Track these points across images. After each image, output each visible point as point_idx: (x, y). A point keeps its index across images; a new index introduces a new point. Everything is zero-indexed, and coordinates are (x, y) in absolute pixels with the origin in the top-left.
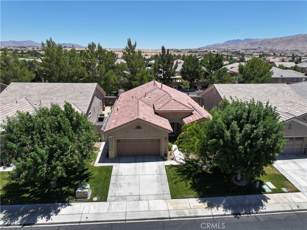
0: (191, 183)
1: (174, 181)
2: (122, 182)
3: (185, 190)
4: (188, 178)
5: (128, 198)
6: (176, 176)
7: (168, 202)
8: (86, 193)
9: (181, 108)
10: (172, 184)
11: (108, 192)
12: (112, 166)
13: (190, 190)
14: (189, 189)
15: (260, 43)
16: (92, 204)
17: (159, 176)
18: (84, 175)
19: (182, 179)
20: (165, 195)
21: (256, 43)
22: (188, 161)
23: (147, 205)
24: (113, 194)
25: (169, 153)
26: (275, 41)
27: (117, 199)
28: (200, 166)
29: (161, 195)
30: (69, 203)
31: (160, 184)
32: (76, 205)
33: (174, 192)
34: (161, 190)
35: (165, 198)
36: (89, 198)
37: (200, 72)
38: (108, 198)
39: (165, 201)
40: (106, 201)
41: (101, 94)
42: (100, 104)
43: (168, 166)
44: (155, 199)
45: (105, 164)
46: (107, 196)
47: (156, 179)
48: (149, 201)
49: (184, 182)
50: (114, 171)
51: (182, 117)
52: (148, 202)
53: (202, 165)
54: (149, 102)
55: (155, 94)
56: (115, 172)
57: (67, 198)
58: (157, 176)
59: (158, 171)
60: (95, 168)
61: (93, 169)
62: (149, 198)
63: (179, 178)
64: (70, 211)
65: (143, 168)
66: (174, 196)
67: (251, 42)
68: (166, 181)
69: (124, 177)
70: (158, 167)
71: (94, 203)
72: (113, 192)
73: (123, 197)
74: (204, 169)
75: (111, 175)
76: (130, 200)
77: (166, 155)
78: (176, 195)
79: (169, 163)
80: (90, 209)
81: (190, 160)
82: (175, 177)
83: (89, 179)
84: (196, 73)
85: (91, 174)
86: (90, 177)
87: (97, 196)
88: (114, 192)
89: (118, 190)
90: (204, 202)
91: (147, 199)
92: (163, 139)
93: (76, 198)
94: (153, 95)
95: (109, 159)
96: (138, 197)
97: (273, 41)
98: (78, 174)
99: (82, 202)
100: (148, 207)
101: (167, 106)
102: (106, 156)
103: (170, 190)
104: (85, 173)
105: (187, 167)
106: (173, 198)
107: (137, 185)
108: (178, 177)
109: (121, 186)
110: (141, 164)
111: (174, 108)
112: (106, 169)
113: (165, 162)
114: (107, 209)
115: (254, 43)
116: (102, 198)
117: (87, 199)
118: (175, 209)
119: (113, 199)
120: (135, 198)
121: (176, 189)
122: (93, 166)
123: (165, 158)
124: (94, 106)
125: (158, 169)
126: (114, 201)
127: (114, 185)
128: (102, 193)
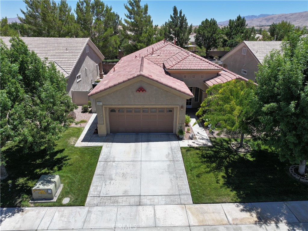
0: (223, 177)
1: (195, 172)
2: (113, 172)
3: (216, 189)
4: (218, 168)
5: (120, 200)
6: (199, 164)
7: (187, 210)
8: (49, 192)
9: (203, 66)
10: (193, 177)
11: (89, 189)
12: (101, 147)
13: (223, 189)
14: (221, 187)
15: (276, 18)
16: (59, 211)
17: (172, 163)
18: (56, 159)
19: (209, 170)
20: (182, 197)
21: (272, 18)
22: (214, 142)
23: (153, 215)
24: (96, 193)
25: (186, 129)
26: (293, 16)
27: (101, 201)
28: (234, 149)
29: (176, 197)
30: (19, 207)
31: (174, 176)
32: (30, 213)
33: (197, 192)
34: (175, 187)
35: (182, 202)
36: (55, 199)
37: (218, 39)
38: (88, 199)
39: (183, 208)
40: (83, 206)
41: (98, 55)
42: (96, 69)
43: (184, 148)
44: (166, 204)
45: (92, 143)
46: (86, 196)
47: (167, 168)
48: (156, 207)
49: (212, 174)
50: (102, 155)
51: (204, 79)
52: (155, 210)
53: (238, 148)
54: (158, 61)
55: (165, 51)
56: (105, 157)
57: (19, 198)
58: (168, 163)
59: (171, 156)
60: (76, 150)
61: (71, 150)
62: (156, 201)
63: (203, 168)
64: (17, 223)
65: (148, 150)
66: (197, 199)
67: (267, 17)
68: (184, 172)
69: (117, 164)
70: (170, 149)
71: (62, 208)
72: (97, 189)
73: (112, 198)
74: (242, 154)
75: (98, 160)
76: (123, 205)
77: (181, 132)
78: (201, 197)
79: (185, 143)
80: (54, 220)
81: (218, 141)
82: (197, 165)
83: (62, 166)
84: (213, 40)
85: (67, 159)
86: (64, 162)
87: (70, 196)
88: (99, 188)
89: (106, 185)
90: (250, 210)
91: (152, 203)
92: (178, 108)
93: (33, 200)
94: (162, 53)
95: (98, 136)
96: (137, 199)
97: (291, 16)
98: (48, 157)
99: (42, 206)
100: (153, 218)
101: (184, 64)
102: (94, 132)
103: (190, 187)
104: (59, 156)
105: (215, 151)
106: (197, 202)
107: (137, 178)
108: (202, 166)
109: (112, 179)
110: (144, 144)
111: (193, 66)
112: (91, 151)
113: (180, 142)
114: (83, 220)
115: (270, 19)
116: (77, 199)
117: (52, 201)
118: (202, 224)
119: (95, 202)
120: (132, 200)
121: (201, 187)
122: (73, 146)
123: (181, 136)
124: (86, 69)
125: (170, 152)
126: (97, 206)
127: (100, 176)
128: (79, 190)
